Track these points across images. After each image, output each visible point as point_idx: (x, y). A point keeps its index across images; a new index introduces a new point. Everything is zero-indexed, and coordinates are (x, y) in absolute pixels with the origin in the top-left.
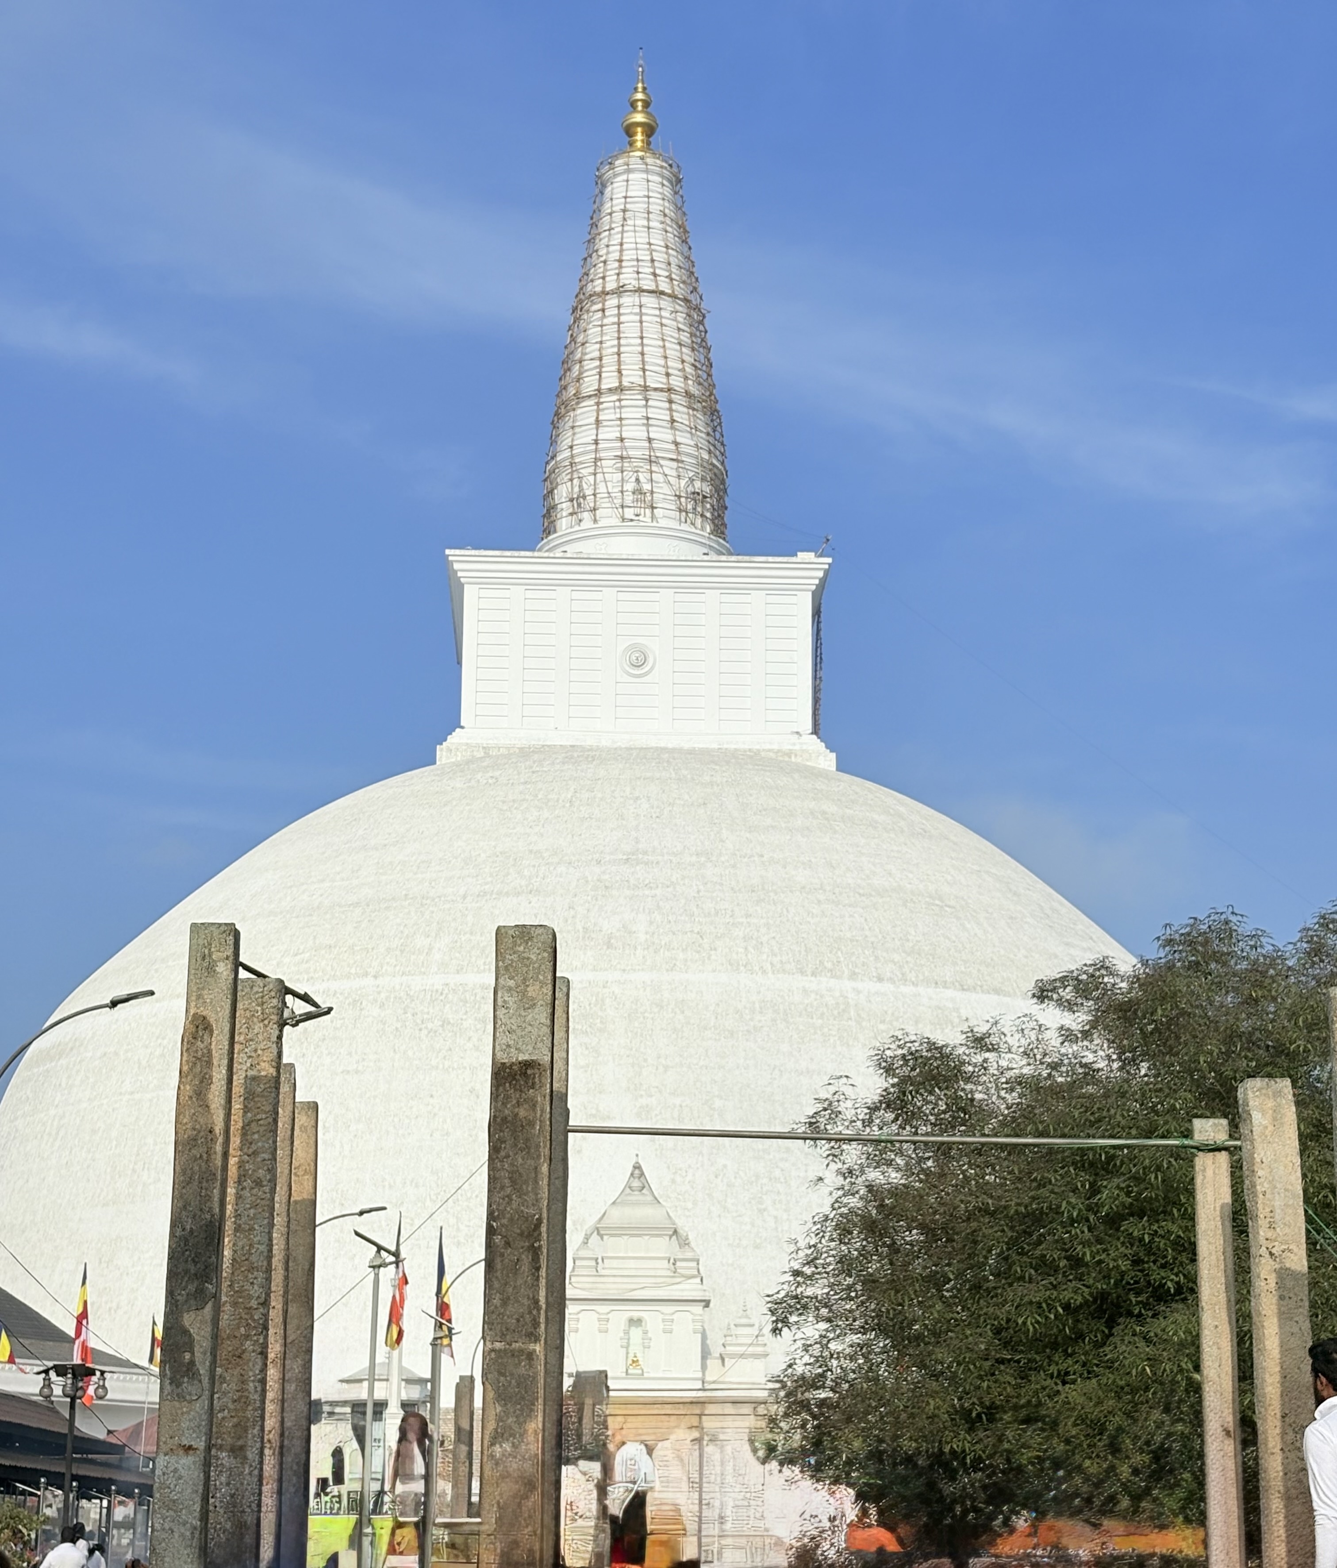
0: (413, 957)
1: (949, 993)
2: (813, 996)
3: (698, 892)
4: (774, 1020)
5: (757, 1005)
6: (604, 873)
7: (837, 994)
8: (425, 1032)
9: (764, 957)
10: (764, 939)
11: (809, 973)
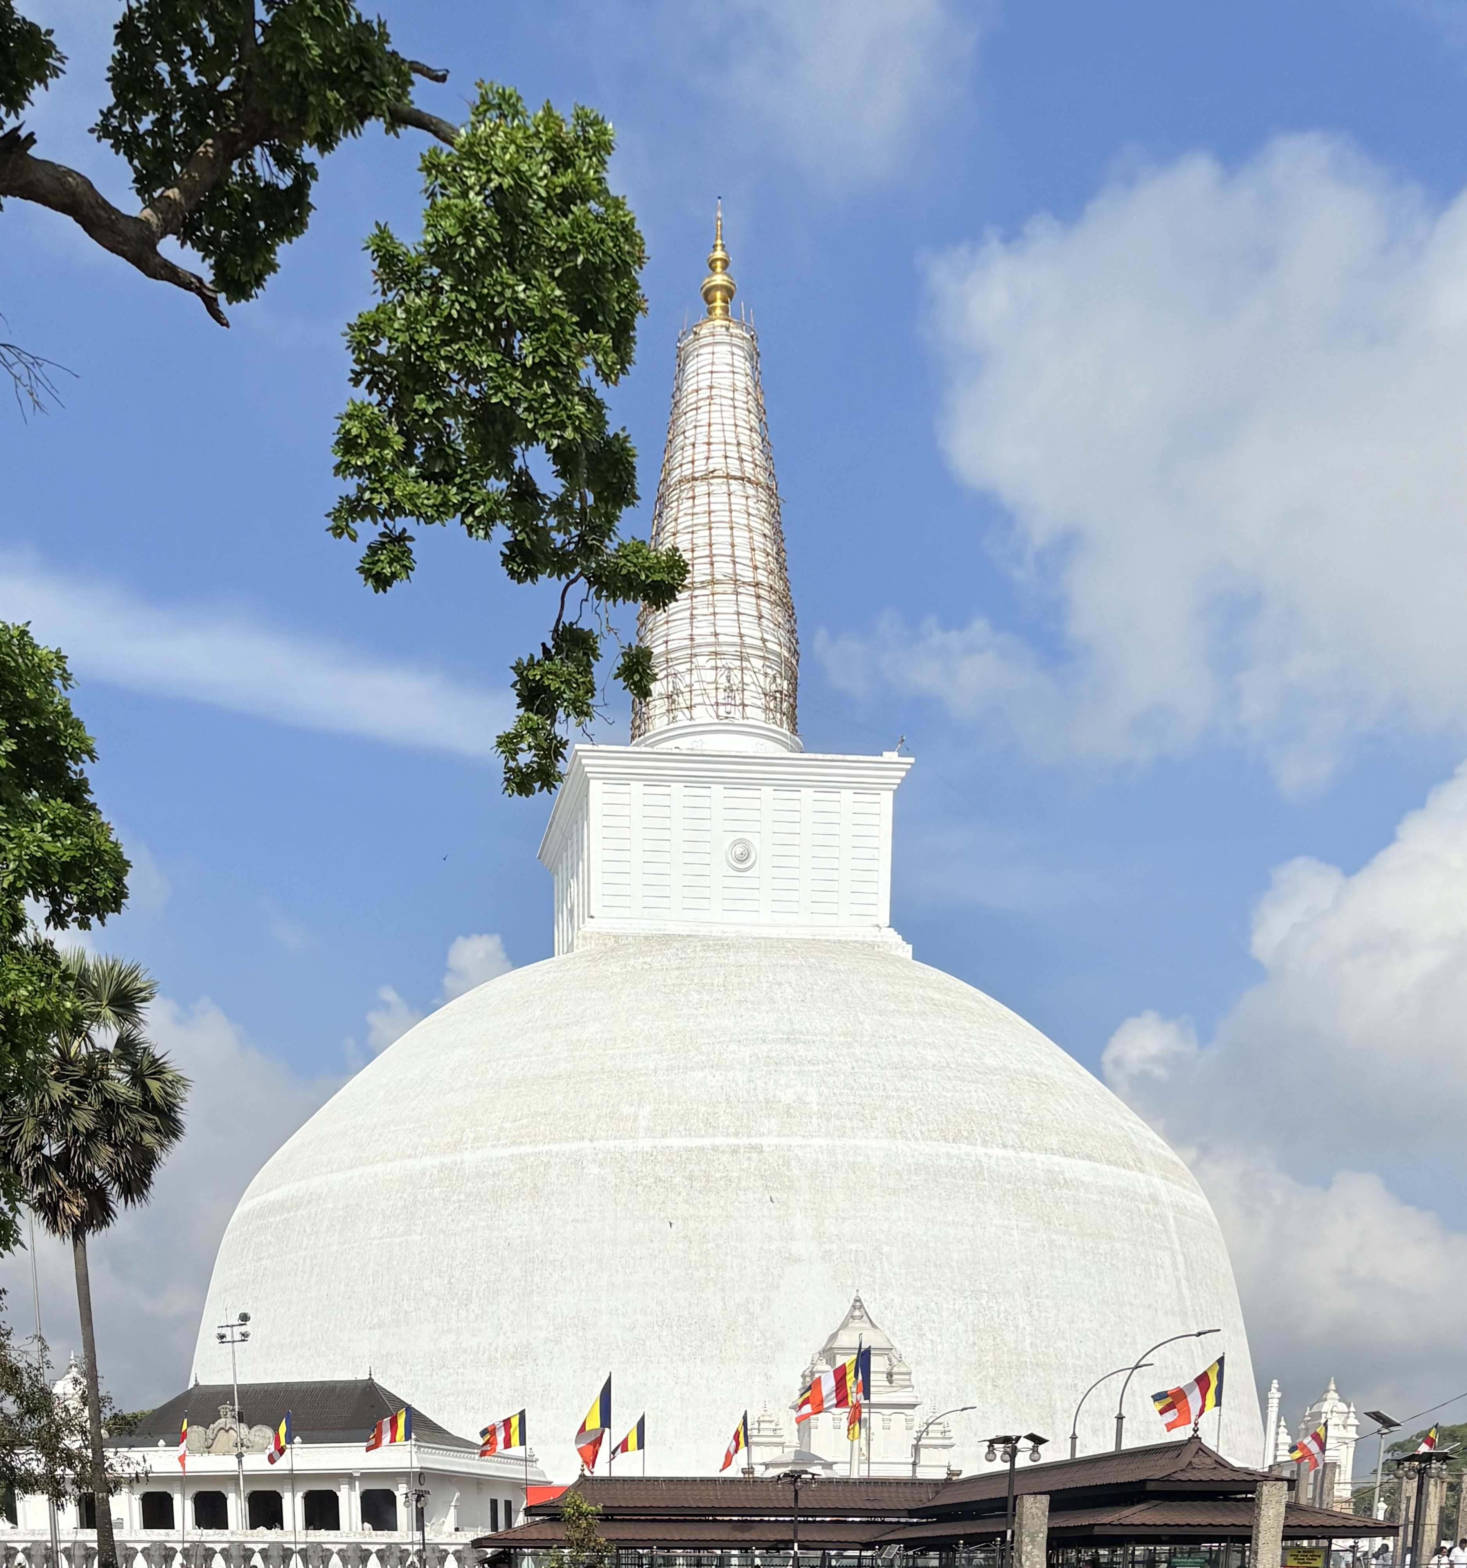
0: (622, 1124)
1: (1056, 1159)
2: (955, 1160)
3: (853, 1068)
4: (926, 1180)
5: (913, 1168)
6: (771, 1050)
7: (973, 1158)
8: (640, 1188)
9: (915, 1126)
10: (913, 1110)
11: (951, 1140)
